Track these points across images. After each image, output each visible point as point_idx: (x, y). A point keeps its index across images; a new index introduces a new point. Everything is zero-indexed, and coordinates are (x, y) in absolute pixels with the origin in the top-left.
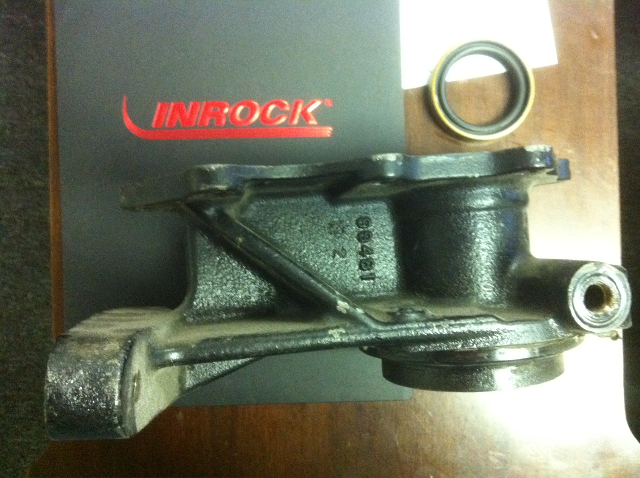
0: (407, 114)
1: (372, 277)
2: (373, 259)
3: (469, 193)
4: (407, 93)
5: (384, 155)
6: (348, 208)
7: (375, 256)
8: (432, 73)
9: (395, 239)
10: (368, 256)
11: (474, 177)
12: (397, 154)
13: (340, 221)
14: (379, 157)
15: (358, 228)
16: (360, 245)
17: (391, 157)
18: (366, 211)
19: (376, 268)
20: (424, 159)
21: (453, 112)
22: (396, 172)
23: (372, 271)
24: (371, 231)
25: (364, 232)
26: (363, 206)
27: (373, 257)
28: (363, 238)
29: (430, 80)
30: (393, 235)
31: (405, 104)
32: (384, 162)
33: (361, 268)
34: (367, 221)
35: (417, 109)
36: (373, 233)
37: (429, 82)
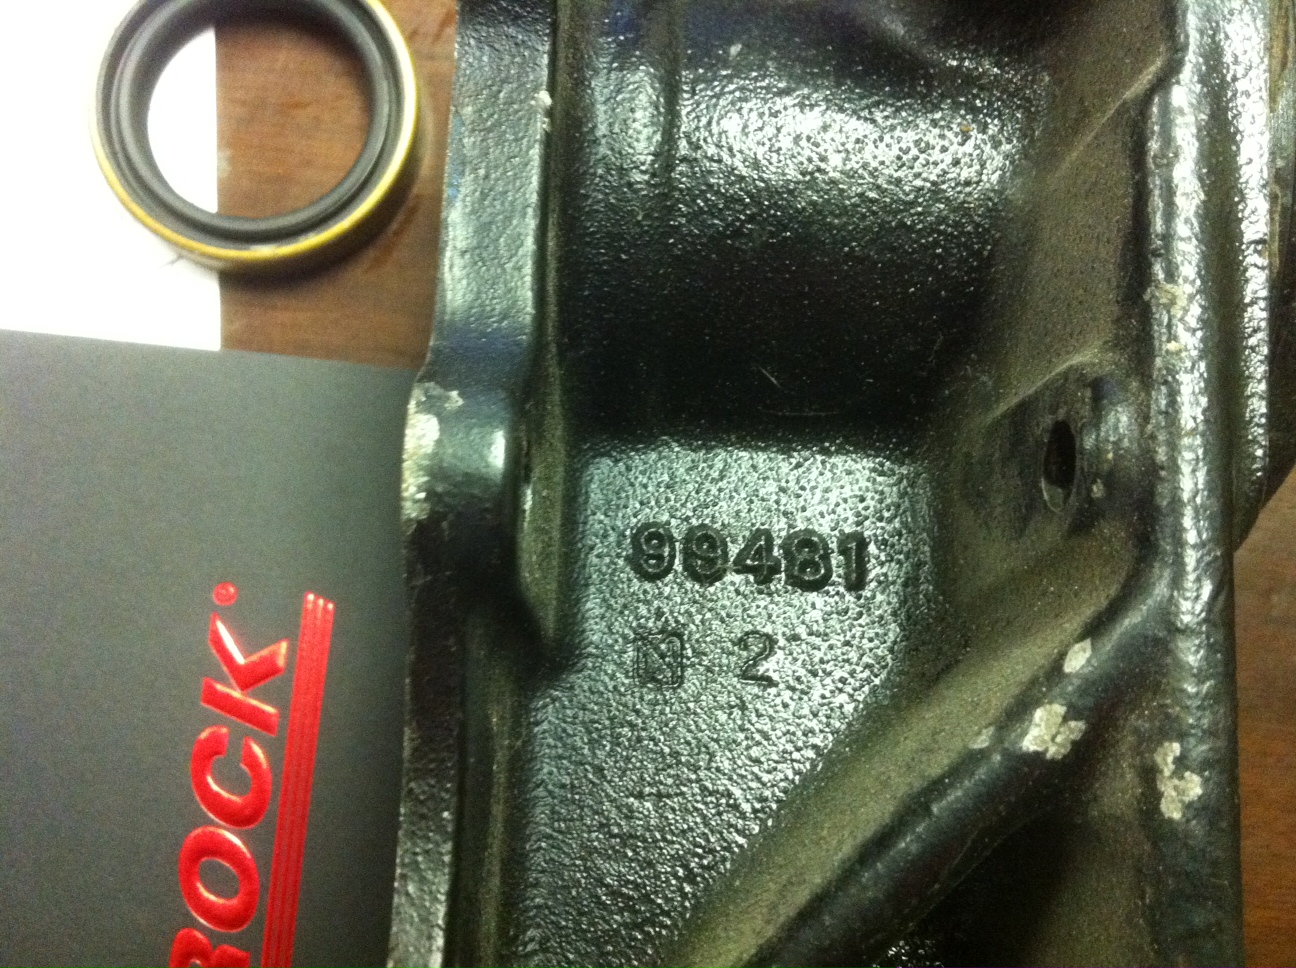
0: (301, 349)
1: (855, 548)
2: (789, 537)
3: (603, 150)
4: (231, 340)
5: (408, 465)
6: (592, 605)
7: (779, 528)
8: (183, 253)
9: (725, 444)
10: (776, 552)
11: (550, 113)
12: (412, 406)
13: (634, 641)
14: (412, 485)
15: (671, 576)
16: (732, 577)
17: (422, 433)
18: (613, 538)
19: (823, 527)
20: (449, 295)
21: (313, 203)
22: (488, 422)
23: (834, 546)
24: (685, 527)
25: (688, 555)
26: (592, 548)
27: (783, 534)
28: (711, 562)
29: (204, 263)
30: (709, 449)
31: (271, 350)
32: (437, 471)
33: (817, 586)
34: (648, 540)
35: (292, 313)
36: (694, 522)
37: (210, 268)
